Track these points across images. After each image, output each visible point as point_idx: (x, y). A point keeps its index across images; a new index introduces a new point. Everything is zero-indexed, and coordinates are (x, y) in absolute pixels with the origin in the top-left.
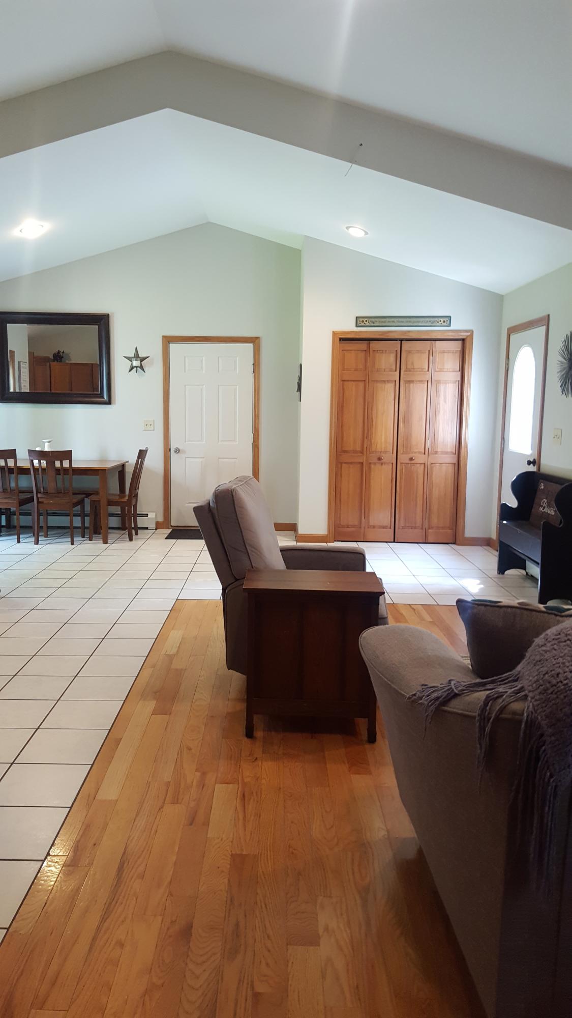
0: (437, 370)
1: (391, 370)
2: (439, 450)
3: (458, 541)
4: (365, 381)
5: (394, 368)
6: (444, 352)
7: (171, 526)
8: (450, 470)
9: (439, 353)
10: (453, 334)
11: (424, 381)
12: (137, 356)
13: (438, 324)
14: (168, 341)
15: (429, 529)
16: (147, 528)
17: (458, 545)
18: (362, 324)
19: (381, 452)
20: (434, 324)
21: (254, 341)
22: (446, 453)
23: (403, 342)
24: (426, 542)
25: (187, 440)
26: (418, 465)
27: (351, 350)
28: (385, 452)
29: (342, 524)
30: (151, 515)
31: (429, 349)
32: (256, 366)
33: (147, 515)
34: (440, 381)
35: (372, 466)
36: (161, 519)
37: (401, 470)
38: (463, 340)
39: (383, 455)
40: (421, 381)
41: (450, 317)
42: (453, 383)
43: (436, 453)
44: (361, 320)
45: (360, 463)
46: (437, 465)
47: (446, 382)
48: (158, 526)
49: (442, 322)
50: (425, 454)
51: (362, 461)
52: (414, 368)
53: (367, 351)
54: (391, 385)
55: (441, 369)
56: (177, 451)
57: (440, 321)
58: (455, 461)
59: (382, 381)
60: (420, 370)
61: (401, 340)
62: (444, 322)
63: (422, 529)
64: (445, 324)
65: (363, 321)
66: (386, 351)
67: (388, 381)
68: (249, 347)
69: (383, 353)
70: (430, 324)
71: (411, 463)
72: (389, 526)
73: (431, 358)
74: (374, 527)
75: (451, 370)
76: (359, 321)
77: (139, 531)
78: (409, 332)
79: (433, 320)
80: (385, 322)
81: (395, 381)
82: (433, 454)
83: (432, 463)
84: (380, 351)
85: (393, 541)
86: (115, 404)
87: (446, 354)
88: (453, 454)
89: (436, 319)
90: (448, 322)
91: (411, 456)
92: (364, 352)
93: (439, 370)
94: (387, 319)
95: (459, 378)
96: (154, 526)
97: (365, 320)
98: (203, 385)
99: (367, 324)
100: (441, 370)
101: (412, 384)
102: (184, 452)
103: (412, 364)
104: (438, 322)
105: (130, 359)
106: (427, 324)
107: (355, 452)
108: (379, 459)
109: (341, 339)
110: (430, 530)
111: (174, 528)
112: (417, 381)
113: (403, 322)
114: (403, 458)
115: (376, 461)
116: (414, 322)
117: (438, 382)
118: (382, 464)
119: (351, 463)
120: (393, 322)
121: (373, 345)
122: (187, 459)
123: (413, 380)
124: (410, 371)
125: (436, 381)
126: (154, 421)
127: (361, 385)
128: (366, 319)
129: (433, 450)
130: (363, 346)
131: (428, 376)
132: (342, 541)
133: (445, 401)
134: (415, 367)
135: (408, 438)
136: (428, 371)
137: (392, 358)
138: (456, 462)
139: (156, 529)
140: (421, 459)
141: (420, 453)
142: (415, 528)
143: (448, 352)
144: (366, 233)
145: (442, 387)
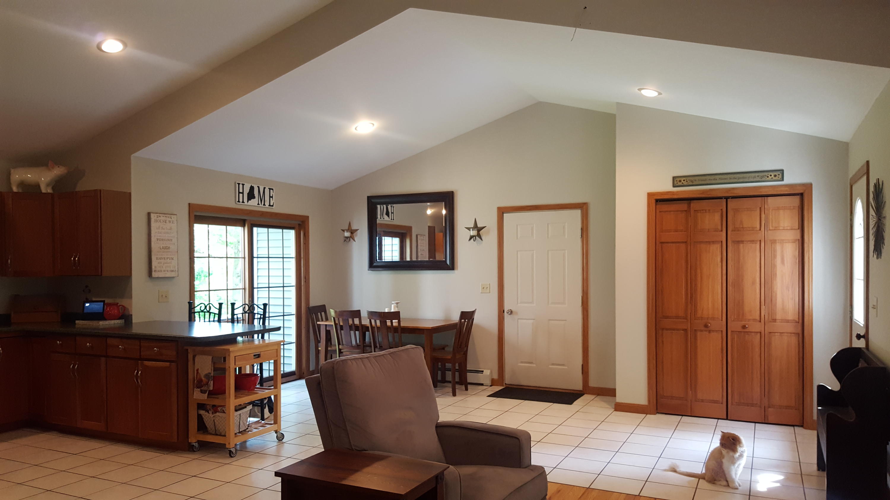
0: (771, 228)
1: (716, 230)
2: (779, 316)
3: (805, 426)
4: (686, 242)
5: (720, 228)
6: (778, 209)
7: (505, 384)
8: (794, 341)
9: (772, 210)
10: (787, 189)
11: (756, 241)
12: (476, 226)
13: (768, 179)
14: (502, 211)
15: (769, 407)
16: (482, 385)
17: (806, 428)
18: (680, 184)
19: (708, 318)
20: (763, 179)
21: (583, 207)
22: (788, 321)
23: (728, 200)
24: (766, 422)
25: (519, 302)
26: (753, 334)
27: (670, 211)
28: (713, 319)
29: (665, 395)
30: (487, 372)
31: (760, 207)
32: (585, 231)
33: (483, 371)
34: (776, 240)
35: (699, 333)
36: (496, 376)
37: (733, 339)
38: (802, 195)
39: (710, 321)
40: (752, 241)
41: (783, 171)
42: (792, 242)
43: (775, 320)
44: (678, 179)
45: (684, 330)
46: (776, 334)
47: (782, 242)
48: (493, 383)
49: (773, 176)
50: (760, 322)
51: (686, 328)
52: (743, 228)
53: (688, 211)
54: (719, 246)
55: (776, 227)
56: (511, 312)
57: (771, 175)
58: (799, 330)
59: (707, 242)
60: (751, 229)
61: (727, 198)
62: (775, 176)
63: (760, 407)
64: (776, 178)
65: (680, 181)
66: (709, 210)
67: (714, 242)
68: (578, 213)
69: (706, 212)
70: (758, 179)
71: (744, 332)
72: (721, 401)
73: (763, 216)
74: (702, 401)
75: (789, 228)
76: (677, 181)
77: (469, 387)
78: (734, 189)
79: (762, 175)
80: (705, 180)
81: (722, 242)
82: (771, 322)
83: (770, 333)
84: (703, 210)
85: (725, 418)
86: (457, 269)
87: (781, 212)
88: (797, 322)
89: (766, 174)
90: (780, 176)
91: (743, 323)
92: (685, 212)
93: (773, 228)
94: (708, 177)
95: (799, 237)
96: (488, 382)
97: (682, 179)
98: (533, 251)
99: (685, 183)
100: (776, 229)
101: (741, 245)
102: (517, 313)
103: (741, 222)
104: (768, 177)
105: (469, 229)
106: (755, 180)
107: (677, 317)
108: (706, 326)
109: (657, 201)
110: (770, 409)
111: (507, 386)
112: (746, 241)
113: (725, 179)
114: (734, 326)
115: (703, 328)
116: (739, 178)
117: (774, 242)
118: (710, 331)
119: (674, 330)
120: (714, 179)
121: (695, 205)
122: (519, 320)
123: (743, 240)
124: (738, 231)
125: (771, 240)
126: (490, 284)
127: (683, 246)
128: (684, 179)
129: (770, 317)
130: (684, 206)
131: (760, 236)
132: (666, 414)
133: (783, 262)
134: (744, 226)
135: (740, 304)
136: (760, 230)
137: (717, 217)
138: (800, 332)
139: (491, 386)
140: (757, 327)
141: (754, 320)
142: (752, 405)
143: (784, 208)
144: (660, 94)
145: (778, 247)
